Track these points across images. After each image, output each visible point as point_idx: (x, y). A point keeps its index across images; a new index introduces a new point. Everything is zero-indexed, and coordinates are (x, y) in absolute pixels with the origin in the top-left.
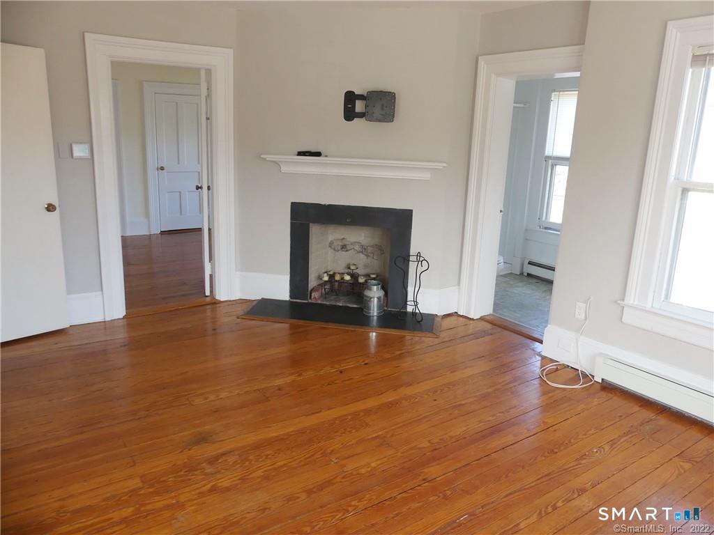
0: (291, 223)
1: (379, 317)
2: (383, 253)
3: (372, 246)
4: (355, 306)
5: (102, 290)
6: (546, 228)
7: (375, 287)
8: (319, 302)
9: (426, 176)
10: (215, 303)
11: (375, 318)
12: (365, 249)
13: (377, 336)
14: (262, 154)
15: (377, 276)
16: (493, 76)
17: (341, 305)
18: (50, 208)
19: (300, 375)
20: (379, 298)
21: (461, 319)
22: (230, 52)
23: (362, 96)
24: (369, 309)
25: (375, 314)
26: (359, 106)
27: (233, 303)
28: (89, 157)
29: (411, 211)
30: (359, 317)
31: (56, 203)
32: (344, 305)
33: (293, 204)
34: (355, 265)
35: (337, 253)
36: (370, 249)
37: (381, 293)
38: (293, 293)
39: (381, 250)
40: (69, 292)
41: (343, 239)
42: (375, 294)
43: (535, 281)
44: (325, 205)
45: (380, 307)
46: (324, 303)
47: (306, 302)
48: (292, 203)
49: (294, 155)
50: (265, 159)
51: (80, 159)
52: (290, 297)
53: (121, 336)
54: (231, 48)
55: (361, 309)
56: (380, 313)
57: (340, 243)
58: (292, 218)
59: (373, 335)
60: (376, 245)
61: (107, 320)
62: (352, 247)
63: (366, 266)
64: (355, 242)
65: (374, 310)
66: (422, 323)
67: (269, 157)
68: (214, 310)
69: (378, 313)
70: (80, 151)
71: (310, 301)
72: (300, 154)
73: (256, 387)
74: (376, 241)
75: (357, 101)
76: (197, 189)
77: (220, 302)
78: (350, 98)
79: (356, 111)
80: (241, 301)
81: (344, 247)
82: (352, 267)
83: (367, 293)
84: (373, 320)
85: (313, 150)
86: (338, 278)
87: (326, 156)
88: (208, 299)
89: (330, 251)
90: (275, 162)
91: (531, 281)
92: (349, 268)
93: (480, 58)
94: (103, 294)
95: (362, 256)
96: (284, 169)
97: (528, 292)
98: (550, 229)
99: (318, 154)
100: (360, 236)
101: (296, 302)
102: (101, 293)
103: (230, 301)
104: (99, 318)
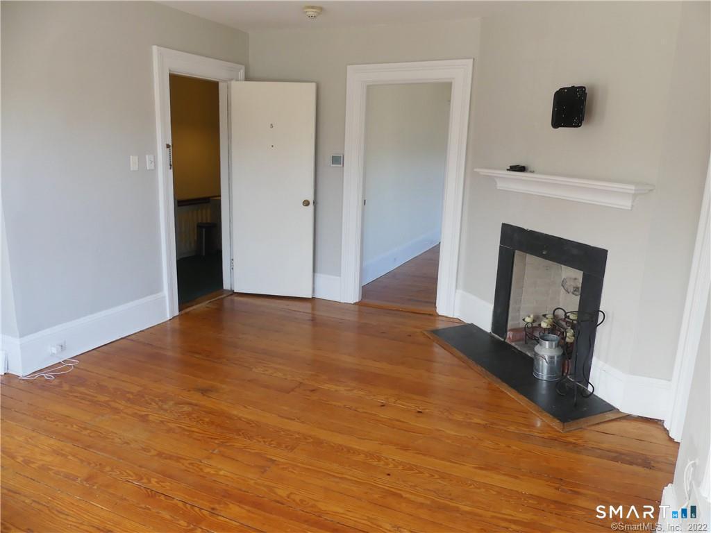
0: (500, 246)
5: (340, 276)
8: (513, 344)
9: (626, 203)
10: (435, 316)
17: (529, 355)
18: (306, 203)
22: (470, 63)
25: (545, 378)
27: (448, 319)
33: (504, 225)
35: (568, 295)
38: (494, 325)
41: (576, 279)
44: (526, 230)
45: (551, 370)
46: (517, 346)
47: (503, 339)
48: (502, 224)
49: (507, 170)
52: (492, 329)
53: (352, 318)
54: (471, 58)
57: (573, 284)
58: (503, 241)
61: (341, 301)
69: (549, 377)
71: (506, 340)
72: (511, 168)
80: (455, 320)
89: (562, 290)
90: (492, 177)
96: (501, 185)
99: (523, 169)
101: (496, 338)
102: (339, 278)
103: (446, 317)
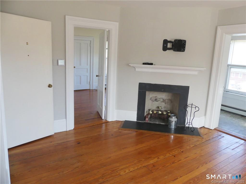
0: (139, 91)
1: (175, 129)
2: (172, 102)
3: (168, 100)
4: (163, 124)
5: (66, 118)
6: (227, 92)
7: (174, 117)
8: (149, 122)
9: (196, 73)
10: (107, 122)
11: (173, 129)
12: (164, 101)
13: (173, 137)
14: (130, 64)
15: (170, 112)
16: (224, 34)
17: (158, 123)
18: (50, 86)
19: (158, 158)
20: (175, 121)
21: (206, 129)
22: (117, 24)
23: (171, 41)
24: (171, 125)
25: (173, 128)
26: (169, 45)
27: (114, 122)
28: (64, 65)
29: (189, 87)
30: (166, 128)
31: (52, 84)
32: (159, 123)
34: (161, 107)
35: (153, 102)
36: (167, 101)
37: (176, 120)
38: (138, 118)
39: (171, 101)
40: (54, 120)
41: (156, 97)
42: (174, 120)
43: (224, 112)
44: (153, 84)
45: (175, 125)
46: (151, 122)
47: (143, 122)
48: (139, 83)
49: (142, 64)
50: (130, 66)
51: (61, 66)
52: (137, 120)
54: (118, 22)
55: (167, 125)
56: (175, 127)
57: (155, 98)
58: (139, 89)
59: (172, 136)
60: (169, 99)
61: (67, 130)
62: (159, 100)
63: (165, 107)
64: (160, 98)
65: (173, 126)
66: (193, 132)
67: (132, 65)
68: (106, 126)
70: (61, 63)
71: (145, 122)
72: (144, 64)
73: (144, 165)
74: (169, 98)
75: (168, 43)
76: (97, 77)
77: (109, 122)
78: (166, 42)
79: (168, 47)
80: (117, 121)
81: (156, 100)
82: (160, 108)
83: (170, 119)
84: (172, 130)
85: (149, 62)
86: (155, 112)
87: (155, 65)
88: (104, 121)
89: (150, 101)
90: (134, 67)
91: (222, 112)
92: (159, 108)
93: (218, 27)
94: (66, 120)
95: (163, 103)
96: (137, 70)
97: (224, 117)
98: (228, 92)
99: (152, 64)
100: (163, 96)
101: (140, 122)
102: (65, 119)
103: (113, 121)
104: (64, 130)
